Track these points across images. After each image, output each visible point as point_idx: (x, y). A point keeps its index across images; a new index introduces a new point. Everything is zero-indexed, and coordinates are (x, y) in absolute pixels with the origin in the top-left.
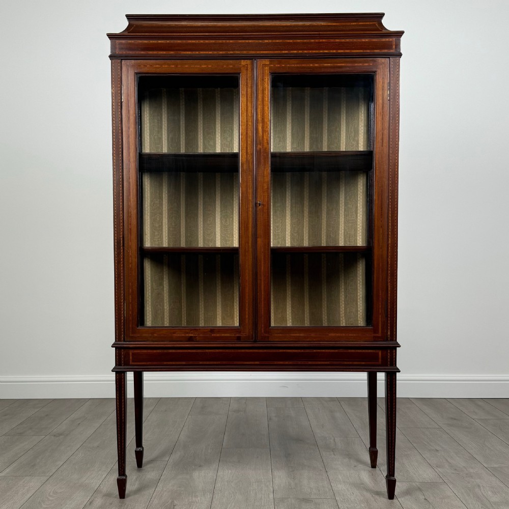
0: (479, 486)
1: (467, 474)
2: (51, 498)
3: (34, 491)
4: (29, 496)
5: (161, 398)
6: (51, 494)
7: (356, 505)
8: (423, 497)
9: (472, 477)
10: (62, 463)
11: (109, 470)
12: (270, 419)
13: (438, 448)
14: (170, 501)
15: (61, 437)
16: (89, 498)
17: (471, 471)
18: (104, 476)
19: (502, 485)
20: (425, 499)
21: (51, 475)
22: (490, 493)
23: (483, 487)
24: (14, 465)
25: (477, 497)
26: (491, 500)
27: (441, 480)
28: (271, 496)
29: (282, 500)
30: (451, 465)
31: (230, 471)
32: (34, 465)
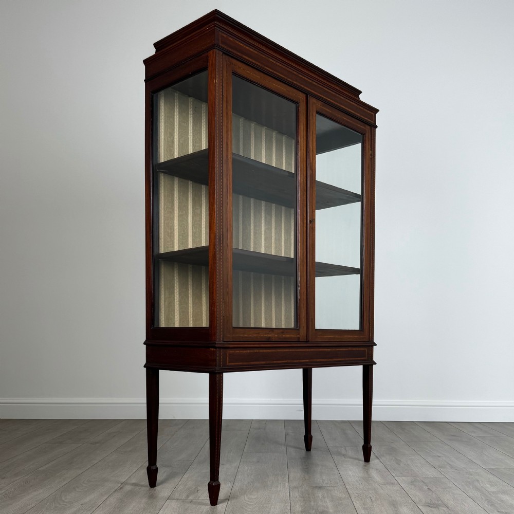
0: (478, 481)
1: (466, 472)
2: (84, 485)
3: (69, 480)
4: (65, 483)
5: (189, 420)
6: (85, 482)
8: (427, 487)
9: (471, 475)
10: (97, 462)
11: (140, 466)
12: (287, 434)
13: (439, 455)
14: (194, 487)
15: (98, 444)
16: (120, 485)
17: (471, 470)
18: (134, 471)
19: (499, 480)
20: (428, 489)
21: (86, 469)
22: (488, 485)
23: (482, 481)
25: (477, 489)
26: (489, 490)
27: (443, 476)
28: (287, 484)
29: (296, 487)
30: (452, 467)
31: (250, 468)
32: (72, 463)
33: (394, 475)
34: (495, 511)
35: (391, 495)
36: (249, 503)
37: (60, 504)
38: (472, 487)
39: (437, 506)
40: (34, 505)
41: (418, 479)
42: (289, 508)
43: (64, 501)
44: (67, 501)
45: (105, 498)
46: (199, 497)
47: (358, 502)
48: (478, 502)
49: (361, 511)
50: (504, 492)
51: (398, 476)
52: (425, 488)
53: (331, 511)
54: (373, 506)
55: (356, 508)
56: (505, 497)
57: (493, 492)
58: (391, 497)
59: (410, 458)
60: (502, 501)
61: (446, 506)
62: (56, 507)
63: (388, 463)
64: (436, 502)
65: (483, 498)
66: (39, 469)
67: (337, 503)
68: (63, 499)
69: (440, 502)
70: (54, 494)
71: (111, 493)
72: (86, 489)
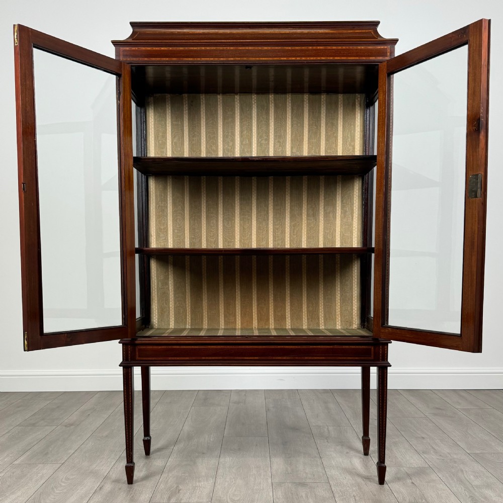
0: (462, 471)
1: (451, 460)
2: (63, 484)
3: (47, 478)
4: (42, 482)
6: (63, 480)
7: (348, 488)
8: (411, 481)
9: (455, 462)
10: (73, 451)
11: (118, 457)
12: (268, 410)
13: (423, 435)
14: (175, 486)
15: (72, 427)
16: (99, 484)
17: (455, 456)
18: (113, 463)
19: (483, 470)
20: (412, 483)
21: (62, 462)
22: (472, 477)
23: (466, 471)
24: (28, 453)
25: (461, 481)
26: (473, 484)
27: (427, 466)
28: (270, 480)
29: (280, 484)
30: (436, 452)
31: (231, 458)
32: (47, 454)
38: (455, 479)
41: (402, 469)
46: (181, 499)
50: (488, 486)
56: (488, 493)
57: (477, 486)
58: (375, 495)
59: (394, 440)
60: (486, 498)
65: (467, 494)
66: (15, 463)
69: (424, 501)
70: (33, 497)
71: (91, 495)
72: (65, 490)
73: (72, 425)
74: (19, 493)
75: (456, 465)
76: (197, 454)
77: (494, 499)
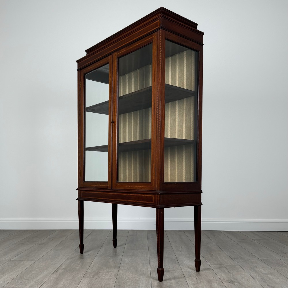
0: (256, 267)
1: (250, 262)
2: (36, 269)
3: (28, 267)
4: (25, 268)
7: (192, 274)
10: (43, 255)
11: (67, 258)
12: (149, 239)
13: (235, 251)
14: (97, 271)
15: (43, 245)
16: (56, 269)
17: (252, 260)
18: (64, 261)
19: (268, 266)
20: (229, 272)
21: (37, 260)
22: (262, 270)
23: (259, 267)
24: (19, 256)
25: (256, 272)
26: (263, 273)
27: (237, 264)
28: (149, 269)
29: (154, 271)
30: (242, 258)
31: (128, 259)
32: (29, 256)
33: (209, 263)
34: (266, 285)
35: (208, 276)
36: (128, 280)
37: (23, 281)
38: (253, 271)
39: (233, 282)
40: (8, 282)
41: (223, 266)
42: (150, 284)
43: (25, 279)
44: (27, 279)
45: (48, 277)
46: (100, 277)
47: (189, 280)
48: (256, 280)
49: (191, 286)
50: (271, 274)
51: (211, 264)
52: (227, 271)
53: (174, 285)
54: (198, 282)
55: (188, 284)
56: (271, 277)
57: (265, 274)
58: (208, 277)
59: (218, 253)
60: (270, 279)
61: (239, 282)
62: (21, 283)
63: (206, 256)
64: (233, 280)
65: (259, 277)
66: (11, 260)
67: (177, 281)
68: (25, 278)
69: (235, 280)
70: (20, 275)
71: (51, 274)
72: (37, 272)
73: (43, 244)
74: (13, 273)
75: (253, 264)
76: (109, 257)
77: (275, 280)
